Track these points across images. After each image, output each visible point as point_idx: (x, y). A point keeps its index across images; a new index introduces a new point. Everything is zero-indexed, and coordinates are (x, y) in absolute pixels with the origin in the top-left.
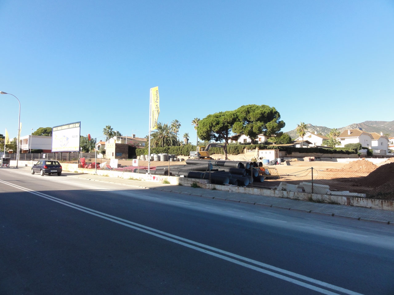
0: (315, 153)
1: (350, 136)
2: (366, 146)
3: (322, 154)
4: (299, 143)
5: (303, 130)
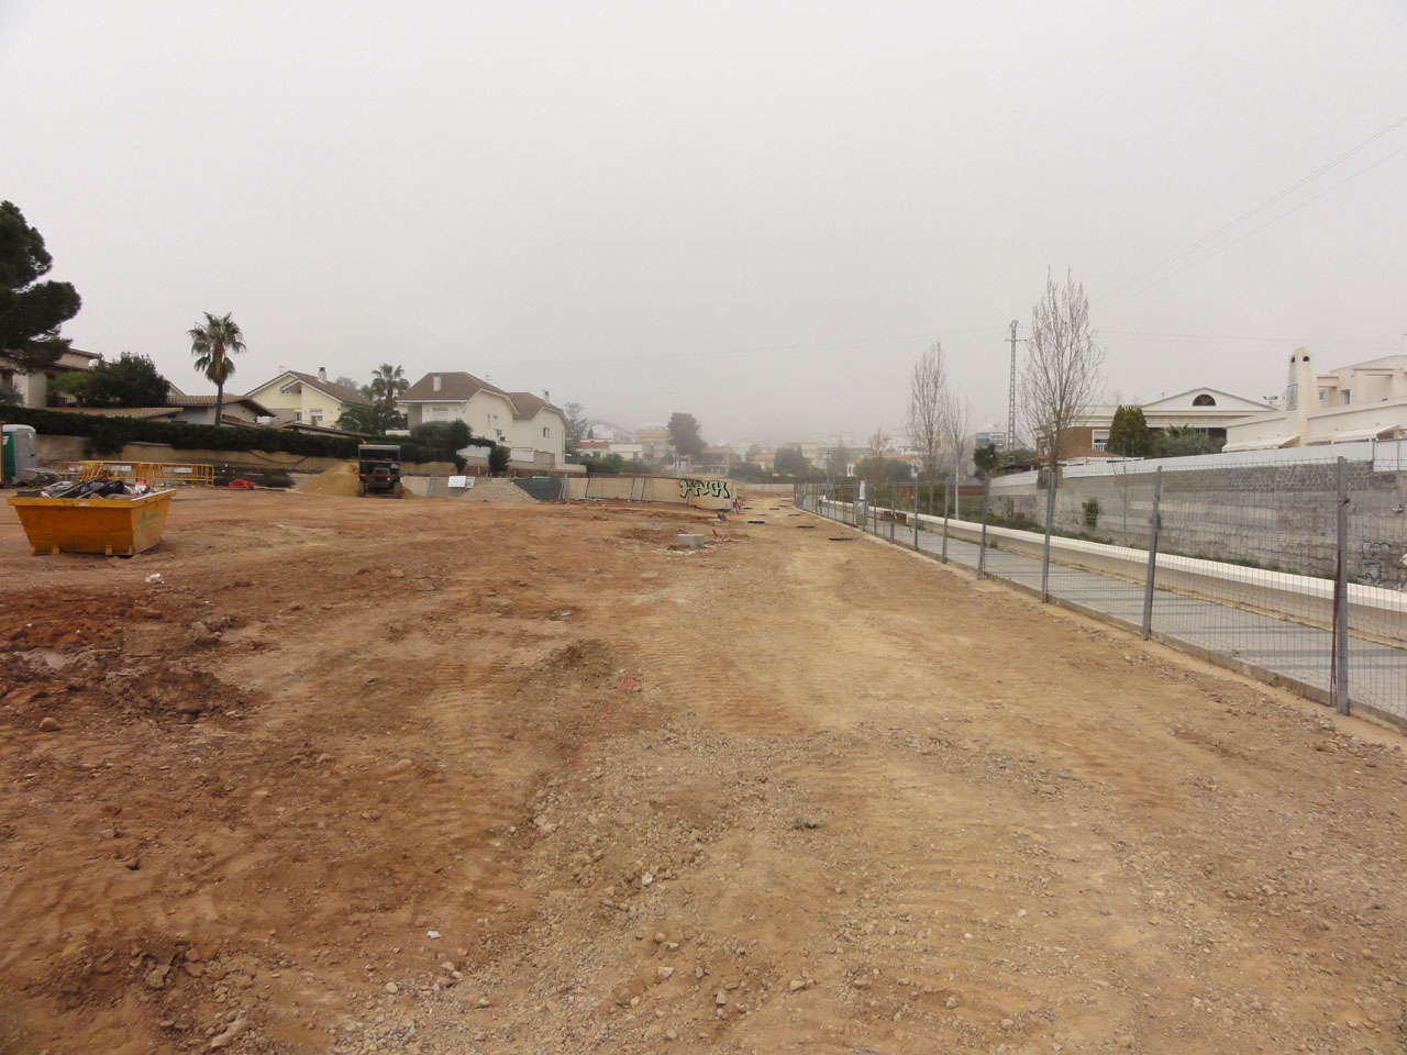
1: (438, 396)
4: (199, 407)
5: (219, 352)
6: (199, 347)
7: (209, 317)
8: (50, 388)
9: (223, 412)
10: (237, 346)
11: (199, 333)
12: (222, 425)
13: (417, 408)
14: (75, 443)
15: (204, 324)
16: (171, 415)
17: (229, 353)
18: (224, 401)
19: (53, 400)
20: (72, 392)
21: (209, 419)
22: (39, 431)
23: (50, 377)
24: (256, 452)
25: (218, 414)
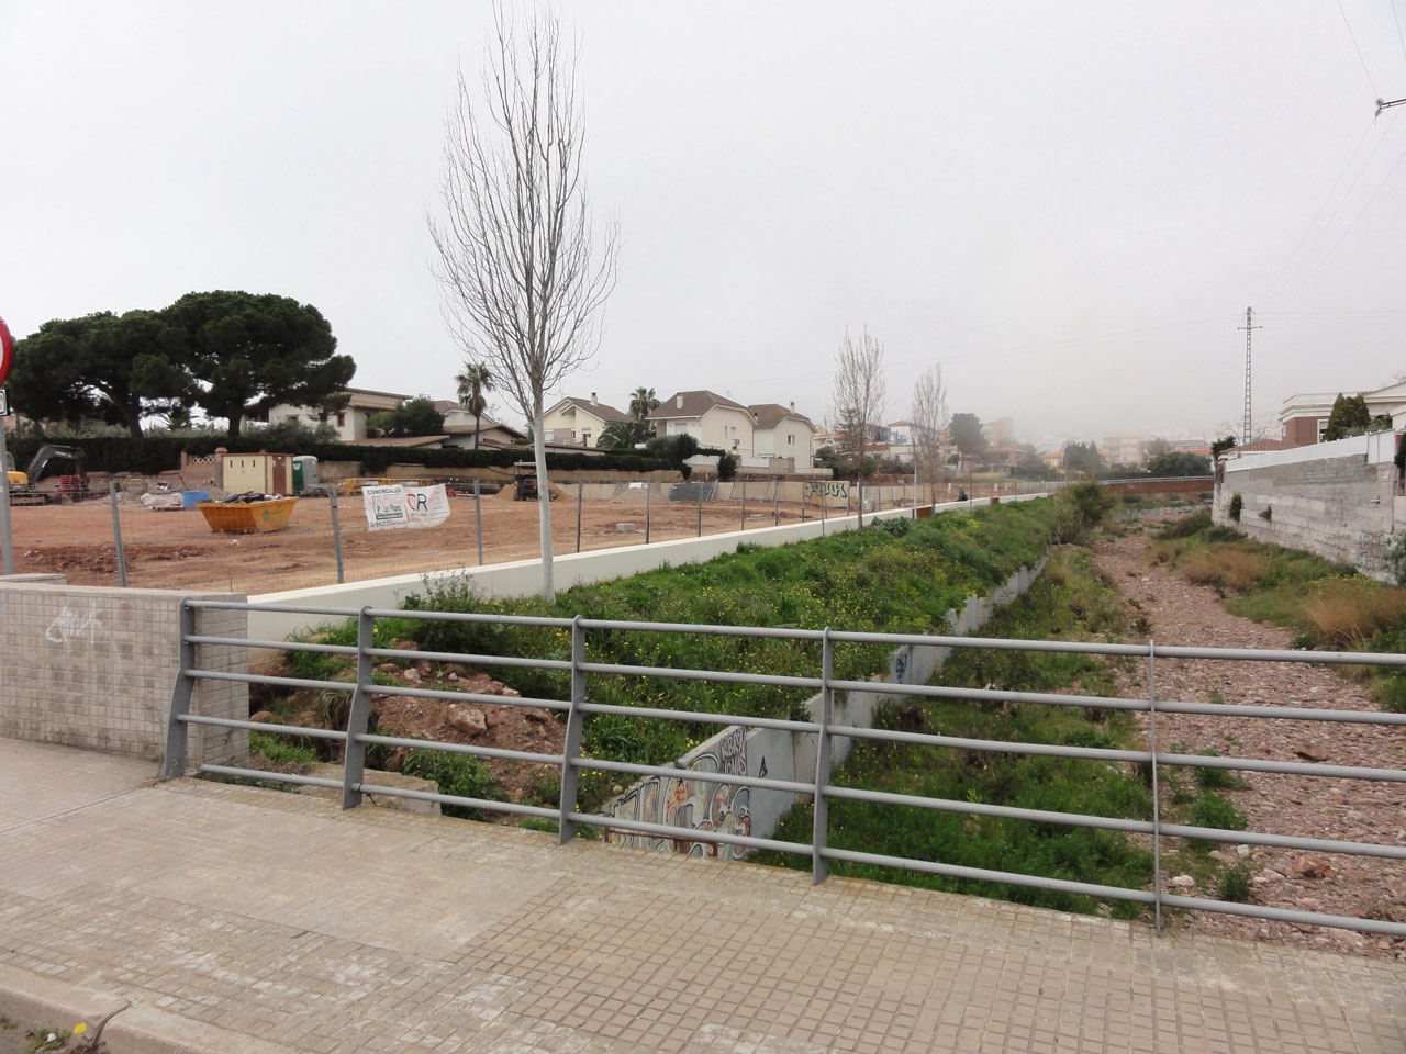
4: (465, 435)
5: (477, 390)
6: (463, 389)
7: (469, 366)
8: (368, 424)
9: (480, 440)
10: (489, 387)
11: (461, 378)
12: (481, 448)
13: (663, 423)
14: (355, 465)
15: (465, 372)
16: (441, 442)
17: (484, 392)
18: (481, 428)
19: (371, 434)
20: (380, 427)
21: (469, 445)
22: (321, 460)
23: (368, 416)
24: (492, 468)
25: (477, 439)
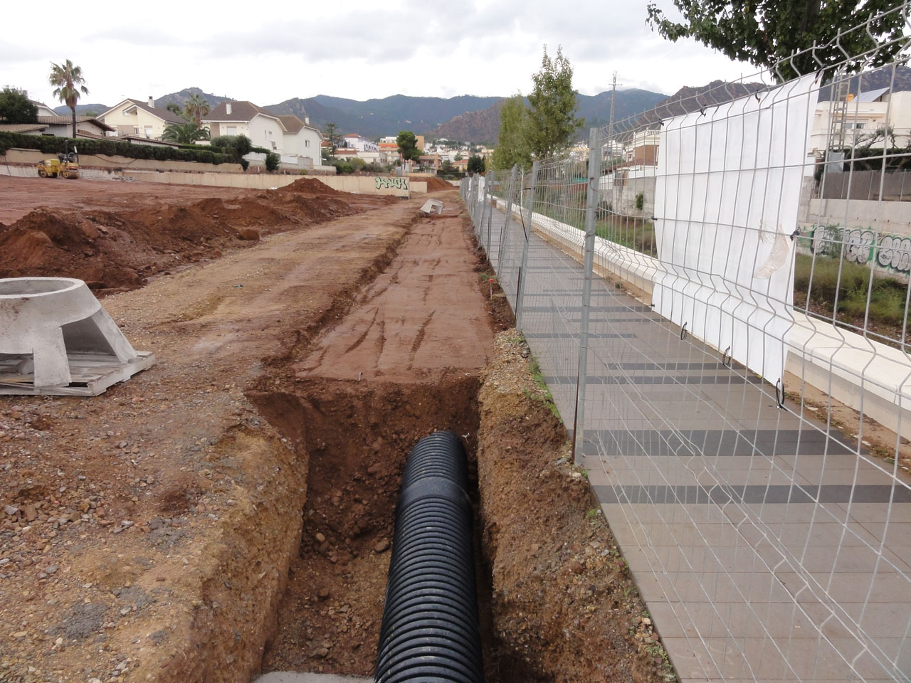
0: (104, 157)
1: (229, 117)
2: (268, 147)
3: (129, 160)
4: (61, 124)
5: (70, 85)
6: (56, 81)
9: (77, 128)
10: (81, 82)
13: (217, 126)
16: (42, 130)
17: (76, 85)
18: (77, 120)
21: (67, 133)
24: (100, 155)
25: (74, 129)
